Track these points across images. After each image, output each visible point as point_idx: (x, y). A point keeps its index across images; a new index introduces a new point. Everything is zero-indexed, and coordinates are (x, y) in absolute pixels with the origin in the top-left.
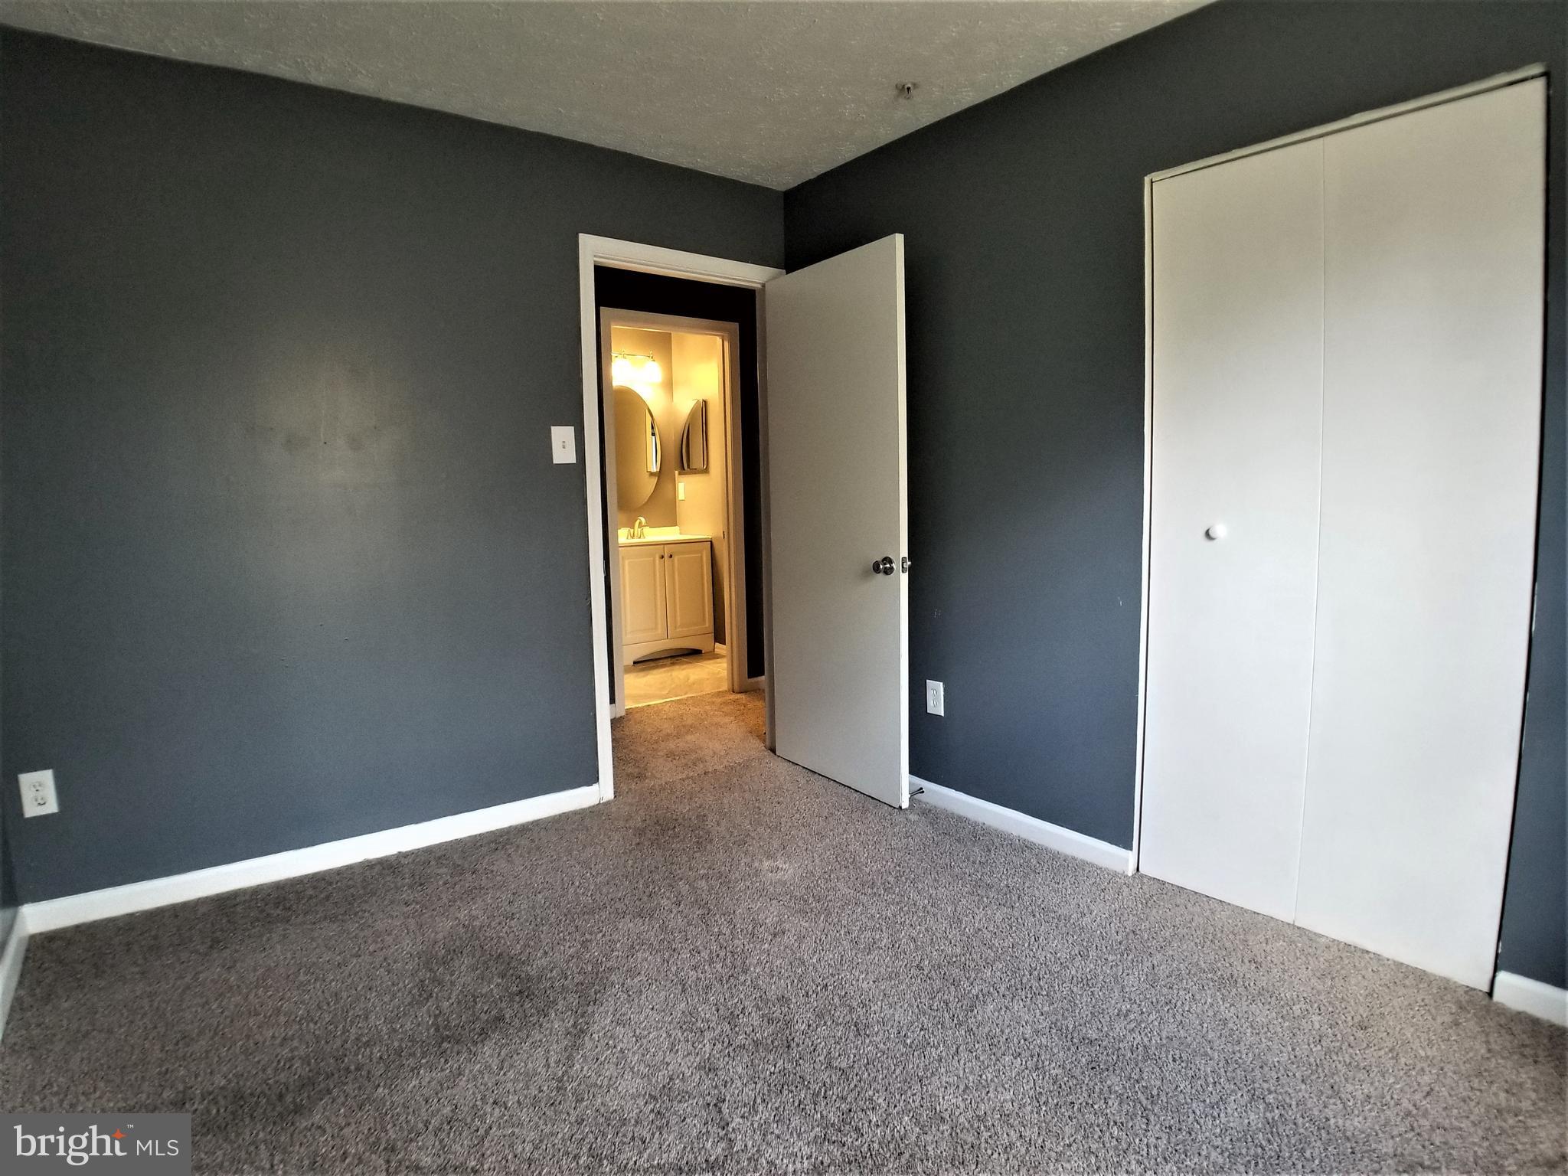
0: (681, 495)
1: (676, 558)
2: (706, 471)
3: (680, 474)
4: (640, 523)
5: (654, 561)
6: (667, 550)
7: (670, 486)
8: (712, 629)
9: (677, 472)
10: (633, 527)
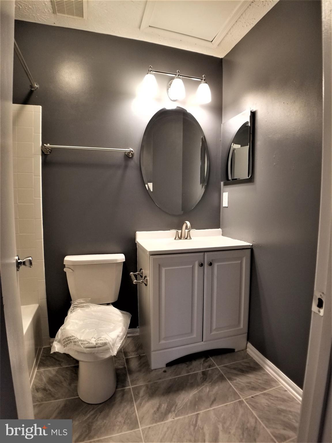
0: (225, 203)
1: (216, 265)
2: (251, 180)
3: (225, 184)
4: (187, 227)
5: (193, 268)
6: (207, 258)
7: (216, 195)
8: (246, 330)
9: (222, 183)
10: (181, 228)
